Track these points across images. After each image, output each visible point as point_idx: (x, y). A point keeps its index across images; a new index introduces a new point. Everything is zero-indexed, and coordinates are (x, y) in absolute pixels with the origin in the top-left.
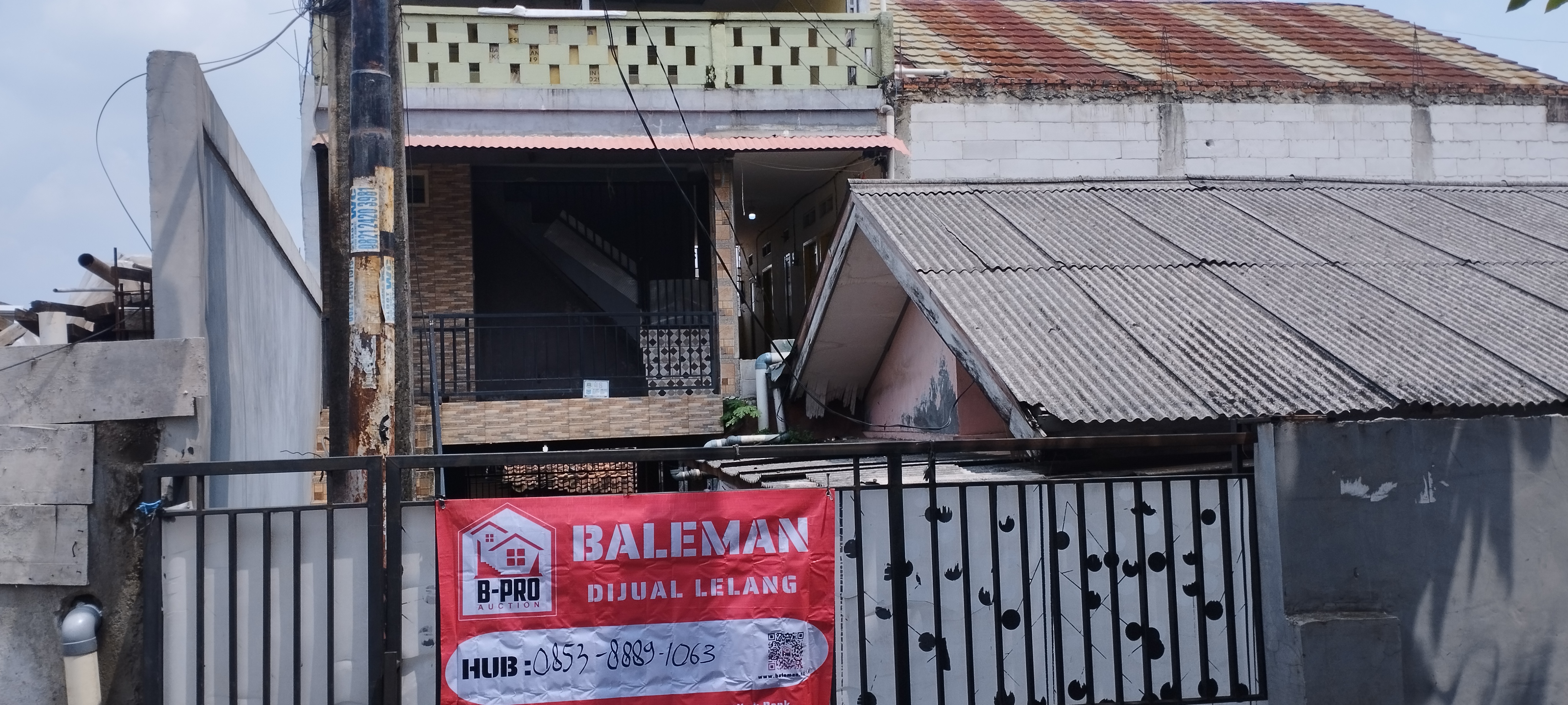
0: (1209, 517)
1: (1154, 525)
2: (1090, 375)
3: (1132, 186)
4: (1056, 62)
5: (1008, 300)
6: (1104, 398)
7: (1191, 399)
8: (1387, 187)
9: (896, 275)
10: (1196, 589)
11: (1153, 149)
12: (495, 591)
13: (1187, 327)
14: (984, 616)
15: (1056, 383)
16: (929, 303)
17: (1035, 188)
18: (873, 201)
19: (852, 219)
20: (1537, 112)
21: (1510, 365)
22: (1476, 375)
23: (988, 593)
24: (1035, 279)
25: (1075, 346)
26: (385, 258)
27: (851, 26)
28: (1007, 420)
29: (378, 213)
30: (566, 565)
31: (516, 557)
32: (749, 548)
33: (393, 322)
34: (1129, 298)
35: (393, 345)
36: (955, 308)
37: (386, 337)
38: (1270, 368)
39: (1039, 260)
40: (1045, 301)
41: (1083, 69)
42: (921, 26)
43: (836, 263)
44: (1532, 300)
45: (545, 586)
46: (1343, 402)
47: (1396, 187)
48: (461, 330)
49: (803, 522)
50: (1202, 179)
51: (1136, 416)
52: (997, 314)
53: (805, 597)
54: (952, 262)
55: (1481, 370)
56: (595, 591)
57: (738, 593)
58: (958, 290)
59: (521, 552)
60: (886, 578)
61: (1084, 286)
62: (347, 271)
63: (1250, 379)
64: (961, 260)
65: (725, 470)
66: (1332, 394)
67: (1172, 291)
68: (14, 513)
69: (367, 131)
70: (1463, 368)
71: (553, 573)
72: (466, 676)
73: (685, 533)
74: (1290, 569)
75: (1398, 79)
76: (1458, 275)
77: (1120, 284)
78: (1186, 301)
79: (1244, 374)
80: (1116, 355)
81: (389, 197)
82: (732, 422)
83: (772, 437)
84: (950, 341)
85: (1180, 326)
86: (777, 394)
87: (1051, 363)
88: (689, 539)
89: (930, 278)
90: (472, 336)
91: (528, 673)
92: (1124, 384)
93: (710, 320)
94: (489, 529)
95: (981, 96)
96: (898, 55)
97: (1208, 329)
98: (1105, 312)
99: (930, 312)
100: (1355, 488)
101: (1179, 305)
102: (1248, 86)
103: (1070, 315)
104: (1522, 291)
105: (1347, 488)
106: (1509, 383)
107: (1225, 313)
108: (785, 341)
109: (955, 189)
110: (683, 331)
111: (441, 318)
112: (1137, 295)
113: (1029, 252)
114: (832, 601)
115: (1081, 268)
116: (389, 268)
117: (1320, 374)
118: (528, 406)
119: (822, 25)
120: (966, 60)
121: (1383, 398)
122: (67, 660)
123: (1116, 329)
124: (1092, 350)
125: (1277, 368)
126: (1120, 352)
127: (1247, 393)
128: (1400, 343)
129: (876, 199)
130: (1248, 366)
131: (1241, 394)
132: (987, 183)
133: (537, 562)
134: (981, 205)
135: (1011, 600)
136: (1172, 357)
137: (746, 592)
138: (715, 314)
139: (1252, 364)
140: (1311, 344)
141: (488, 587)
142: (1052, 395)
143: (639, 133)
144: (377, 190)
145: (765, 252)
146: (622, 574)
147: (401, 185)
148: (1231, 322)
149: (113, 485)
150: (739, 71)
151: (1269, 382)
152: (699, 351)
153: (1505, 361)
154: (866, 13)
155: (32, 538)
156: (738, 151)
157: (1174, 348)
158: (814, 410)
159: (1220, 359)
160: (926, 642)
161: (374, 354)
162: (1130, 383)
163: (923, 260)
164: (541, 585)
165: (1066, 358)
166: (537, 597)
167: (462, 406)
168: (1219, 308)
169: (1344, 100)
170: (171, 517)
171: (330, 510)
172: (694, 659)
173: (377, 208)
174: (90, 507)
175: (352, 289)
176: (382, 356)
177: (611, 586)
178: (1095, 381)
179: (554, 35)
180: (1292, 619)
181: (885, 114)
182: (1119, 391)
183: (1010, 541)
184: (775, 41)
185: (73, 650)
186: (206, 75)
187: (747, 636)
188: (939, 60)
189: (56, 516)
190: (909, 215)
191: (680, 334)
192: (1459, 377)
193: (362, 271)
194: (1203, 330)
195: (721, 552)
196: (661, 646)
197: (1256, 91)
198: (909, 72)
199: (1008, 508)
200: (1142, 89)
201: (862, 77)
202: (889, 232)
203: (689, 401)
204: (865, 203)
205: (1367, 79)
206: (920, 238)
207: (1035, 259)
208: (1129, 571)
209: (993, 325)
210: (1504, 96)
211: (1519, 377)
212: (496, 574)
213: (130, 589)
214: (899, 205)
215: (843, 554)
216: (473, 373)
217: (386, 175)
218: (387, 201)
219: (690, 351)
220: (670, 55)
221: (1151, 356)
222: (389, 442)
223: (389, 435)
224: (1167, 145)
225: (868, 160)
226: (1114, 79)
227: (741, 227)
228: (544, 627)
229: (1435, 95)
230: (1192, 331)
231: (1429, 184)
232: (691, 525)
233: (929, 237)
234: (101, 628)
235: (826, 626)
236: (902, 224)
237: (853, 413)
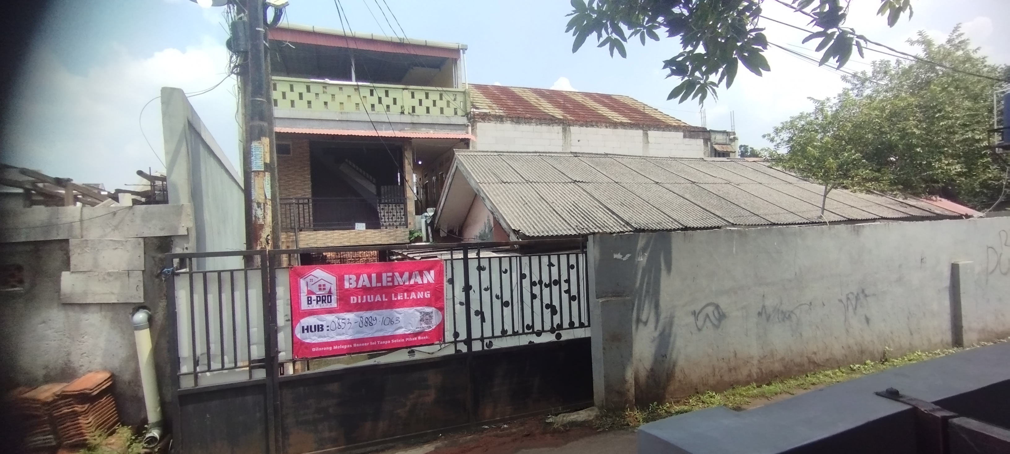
0: (572, 267)
1: (554, 270)
2: (537, 220)
3: (553, 155)
4: (528, 110)
5: (510, 194)
6: (541, 228)
7: (570, 228)
8: (634, 157)
9: (471, 184)
10: (568, 291)
11: (561, 142)
12: (314, 300)
13: (569, 203)
14: (497, 303)
15: (526, 223)
16: (482, 195)
17: (520, 154)
18: (463, 158)
19: (455, 164)
20: (681, 134)
21: (669, 216)
22: (658, 220)
23: (498, 295)
24: (519, 186)
25: (532, 210)
26: (266, 173)
27: (456, 93)
28: (509, 236)
29: (263, 156)
30: (341, 290)
31: (322, 287)
32: (412, 282)
33: (270, 198)
34: (551, 193)
35: (270, 207)
36: (491, 196)
37: (267, 204)
38: (596, 217)
39: (521, 180)
40: (522, 194)
41: (538, 113)
42: (481, 95)
43: (450, 180)
44: (676, 195)
45: (334, 298)
46: (618, 228)
47: (637, 158)
48: (306, 204)
49: (432, 272)
50: (576, 153)
51: (552, 234)
52: (506, 199)
53: (433, 299)
54: (490, 180)
55: (660, 218)
56: (354, 299)
57: (408, 298)
58: (492, 190)
59: (324, 285)
60: (463, 291)
61: (536, 189)
62: (251, 178)
63: (589, 221)
64: (494, 179)
65: (409, 255)
66: (614, 226)
67: (565, 191)
68: (109, 274)
69: (257, 123)
70: (655, 217)
71: (337, 293)
72: (303, 332)
73: (387, 277)
74: (597, 284)
75: (639, 122)
76: (655, 187)
77: (548, 188)
78: (569, 194)
79: (587, 220)
80: (546, 213)
81: (267, 149)
82: (413, 238)
83: (428, 244)
84: (490, 208)
85: (567, 203)
86: (429, 228)
87: (524, 216)
88: (390, 279)
89: (482, 185)
90: (311, 207)
91: (328, 330)
92: (548, 223)
93: (404, 201)
94: (311, 277)
95: (502, 121)
96: (473, 105)
97: (576, 204)
98: (543, 198)
99: (483, 198)
100: (618, 256)
101: (567, 196)
102: (591, 122)
103: (531, 199)
104: (673, 192)
105: (615, 256)
106: (668, 222)
107: (582, 199)
108: (432, 209)
109: (492, 154)
110: (394, 205)
111: (298, 199)
112: (553, 192)
113: (517, 177)
114: (443, 300)
115: (535, 183)
116: (268, 177)
117: (611, 219)
118: (334, 233)
119: (444, 92)
120: (497, 108)
121: (631, 227)
122: (136, 332)
123: (546, 204)
124: (538, 211)
125: (598, 218)
126: (547, 212)
127: (588, 226)
128: (636, 209)
129: (464, 157)
130: (589, 217)
131: (586, 226)
132: (503, 152)
133: (330, 289)
134: (501, 160)
135: (507, 297)
136: (564, 214)
137: (411, 298)
138: (406, 199)
139: (590, 216)
140: (609, 209)
141: (311, 299)
142: (524, 227)
143: (372, 130)
144: (262, 146)
145: (426, 176)
146: (363, 293)
147: (273, 145)
148: (584, 202)
149: (153, 262)
150: (413, 108)
151: (595, 222)
152: (400, 212)
153: (667, 215)
154: (461, 89)
155: (118, 284)
156: (413, 138)
157: (565, 211)
158: (442, 234)
159: (580, 214)
160: (477, 313)
161: (263, 210)
162: (550, 223)
163: (480, 179)
164: (332, 297)
165: (529, 214)
166: (331, 302)
167: (307, 233)
168: (580, 197)
169: (622, 128)
170: (178, 274)
171: (245, 271)
172: (392, 323)
173: (262, 153)
174: (143, 271)
175: (253, 184)
176: (266, 211)
177: (359, 297)
178: (538, 222)
179: (341, 91)
180: (598, 300)
181: (468, 126)
182: (546, 225)
183: (506, 277)
184: (427, 97)
185: (138, 327)
186: (188, 98)
187: (412, 313)
188: (487, 107)
189: (128, 275)
190: (476, 163)
191: (392, 206)
192: (653, 220)
193: (256, 178)
194: (576, 206)
195: (402, 284)
196: (380, 318)
197: (594, 123)
198: (477, 111)
199: (506, 265)
200: (557, 121)
201: (460, 112)
202: (468, 169)
203: (396, 231)
204: (460, 158)
205: (629, 121)
206: (479, 171)
207: (519, 179)
208: (546, 286)
209: (504, 202)
210: (671, 128)
211: (671, 220)
212: (314, 293)
213: (163, 303)
214: (472, 159)
215: (447, 283)
216: (311, 221)
217: (266, 141)
218: (266, 151)
219: (397, 212)
220: (387, 101)
221: (557, 213)
222: (270, 245)
223: (269, 242)
224: (565, 141)
225: (462, 143)
226: (548, 117)
227: (416, 167)
228: (334, 313)
229: (650, 127)
230: (571, 205)
231: (647, 157)
232: (390, 274)
233: (483, 171)
234: (150, 320)
235: (441, 309)
236: (473, 166)
237: (457, 234)
